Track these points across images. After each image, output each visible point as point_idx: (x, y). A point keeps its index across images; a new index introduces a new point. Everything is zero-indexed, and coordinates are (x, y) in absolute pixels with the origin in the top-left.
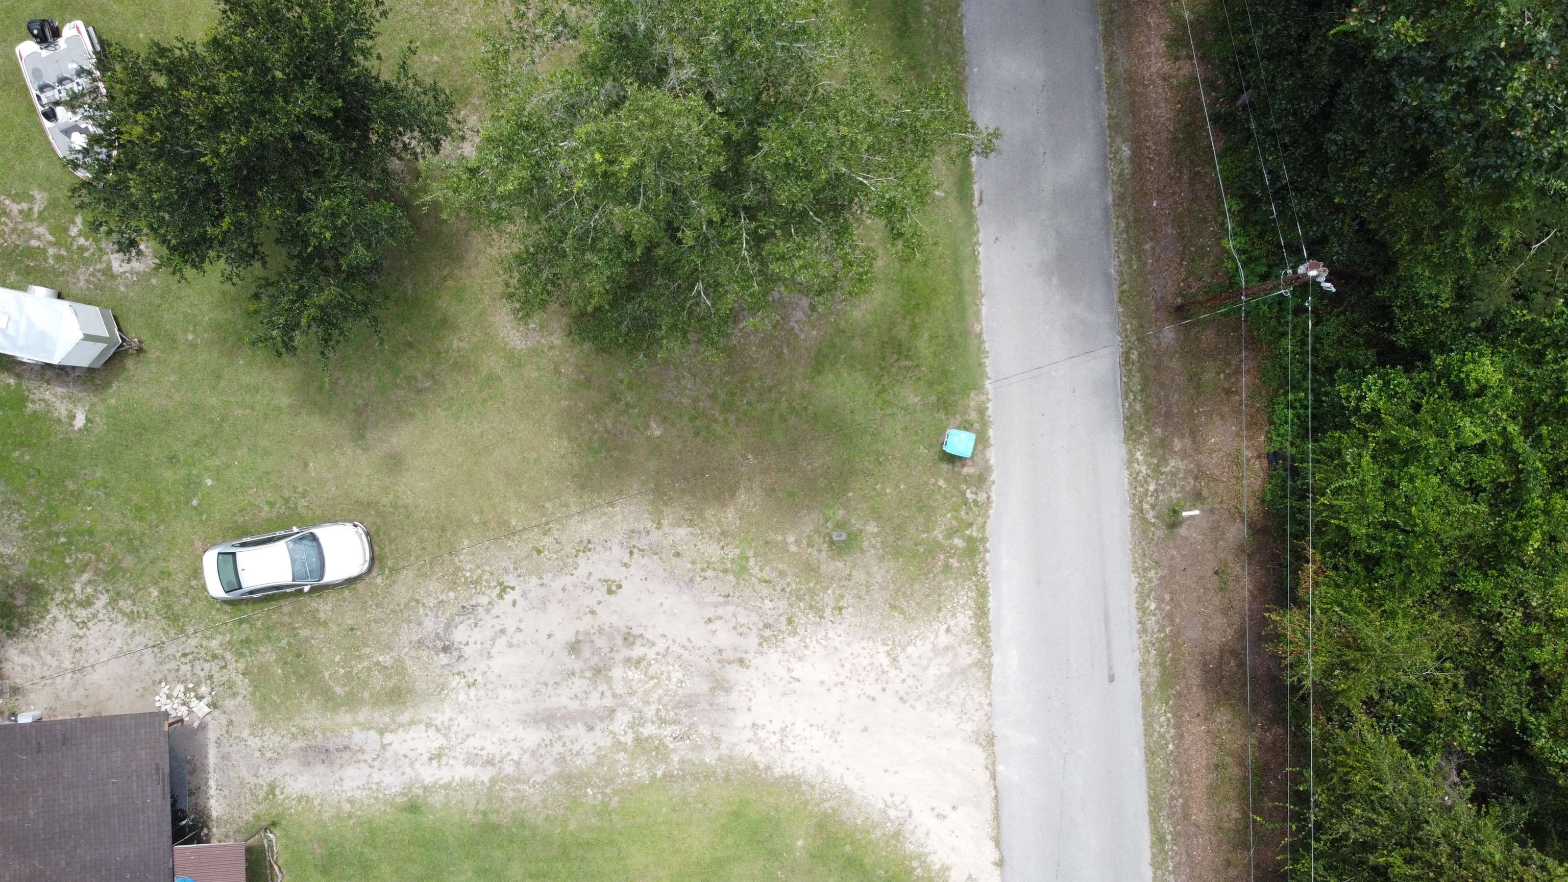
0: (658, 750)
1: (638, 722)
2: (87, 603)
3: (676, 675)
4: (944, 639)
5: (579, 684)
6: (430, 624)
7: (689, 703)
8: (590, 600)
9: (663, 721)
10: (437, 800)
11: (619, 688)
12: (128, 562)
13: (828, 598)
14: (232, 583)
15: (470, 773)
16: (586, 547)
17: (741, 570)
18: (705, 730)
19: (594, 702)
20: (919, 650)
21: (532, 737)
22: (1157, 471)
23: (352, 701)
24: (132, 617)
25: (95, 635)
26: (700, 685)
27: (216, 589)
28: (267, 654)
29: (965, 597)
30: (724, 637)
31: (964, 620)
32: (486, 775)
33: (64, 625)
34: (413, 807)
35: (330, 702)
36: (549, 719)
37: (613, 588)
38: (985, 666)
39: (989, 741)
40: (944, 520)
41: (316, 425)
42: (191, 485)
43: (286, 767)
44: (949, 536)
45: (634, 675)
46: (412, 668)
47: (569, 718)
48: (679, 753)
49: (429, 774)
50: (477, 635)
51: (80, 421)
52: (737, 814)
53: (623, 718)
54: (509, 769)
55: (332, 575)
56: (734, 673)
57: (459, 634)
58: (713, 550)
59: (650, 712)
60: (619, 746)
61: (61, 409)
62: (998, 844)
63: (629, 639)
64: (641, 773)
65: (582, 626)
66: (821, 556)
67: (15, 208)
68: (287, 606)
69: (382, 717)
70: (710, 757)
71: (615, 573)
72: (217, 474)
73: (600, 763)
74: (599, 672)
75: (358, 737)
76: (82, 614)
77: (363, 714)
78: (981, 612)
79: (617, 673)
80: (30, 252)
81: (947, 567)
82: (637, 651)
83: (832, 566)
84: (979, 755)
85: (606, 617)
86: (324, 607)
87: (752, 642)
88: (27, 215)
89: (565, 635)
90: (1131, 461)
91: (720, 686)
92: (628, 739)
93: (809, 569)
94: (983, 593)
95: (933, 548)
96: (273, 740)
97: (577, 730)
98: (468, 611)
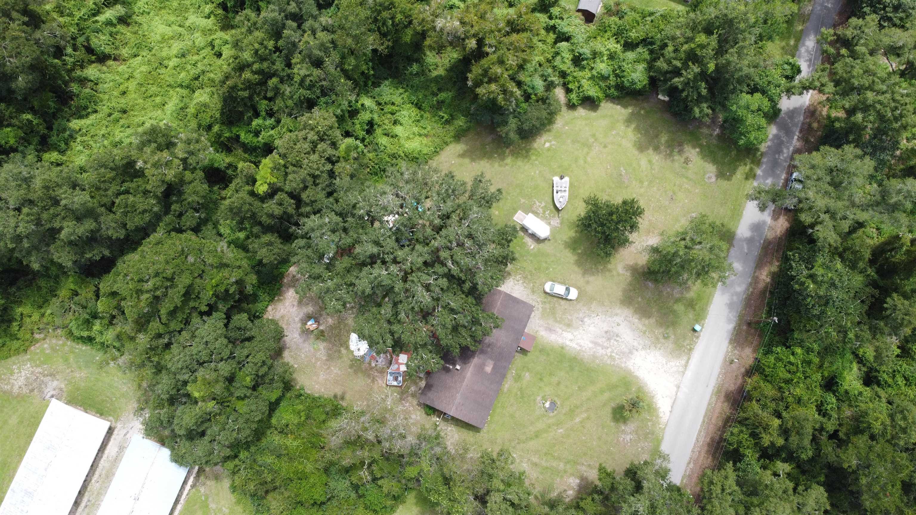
0: (613, 359)
1: (612, 352)
2: (518, 281)
3: (623, 347)
4: (678, 364)
5: (604, 340)
6: (581, 315)
7: (624, 353)
8: (613, 325)
9: (617, 354)
10: (567, 348)
11: (611, 344)
12: (529, 277)
13: (659, 346)
14: (552, 290)
15: (576, 346)
16: (617, 315)
18: (624, 360)
19: (605, 344)
20: (673, 364)
21: (591, 345)
22: (732, 351)
23: (560, 322)
24: (525, 287)
25: (517, 287)
26: (628, 351)
28: (548, 306)
29: (685, 358)
30: (636, 344)
31: (683, 362)
32: (579, 348)
33: (512, 283)
34: (562, 348)
35: (556, 321)
36: (596, 344)
37: (618, 325)
38: (684, 373)
39: (678, 387)
40: (687, 342)
41: (576, 269)
42: (547, 269)
43: (541, 329)
44: (687, 345)
45: (616, 343)
46: (574, 321)
47: (599, 345)
48: (618, 362)
49: (568, 343)
50: (589, 321)
51: (532, 247)
52: (624, 378)
53: (610, 350)
54: (584, 349)
55: (569, 297)
56: (635, 351)
57: (586, 320)
58: (640, 326)
59: (615, 351)
60: (607, 355)
61: (530, 244)
62: (672, 407)
63: (617, 336)
64: (609, 362)
65: (610, 329)
66: (661, 337)
67: (538, 204)
68: (558, 299)
69: (564, 328)
70: (623, 365)
71: (621, 323)
72: (553, 269)
73: (602, 356)
74: (609, 339)
75: (558, 329)
76: (516, 282)
77: (561, 326)
78: (687, 362)
79: (612, 341)
81: (684, 351)
82: (618, 339)
83: (663, 341)
84: (675, 389)
85: (615, 330)
86: (563, 302)
87: (641, 347)
88: (540, 206)
89: (606, 329)
90: (728, 347)
91: (631, 352)
92: (609, 354)
93: (657, 339)
94: (689, 359)
95: (684, 346)
96: (541, 322)
97: (599, 348)
98: (589, 316)
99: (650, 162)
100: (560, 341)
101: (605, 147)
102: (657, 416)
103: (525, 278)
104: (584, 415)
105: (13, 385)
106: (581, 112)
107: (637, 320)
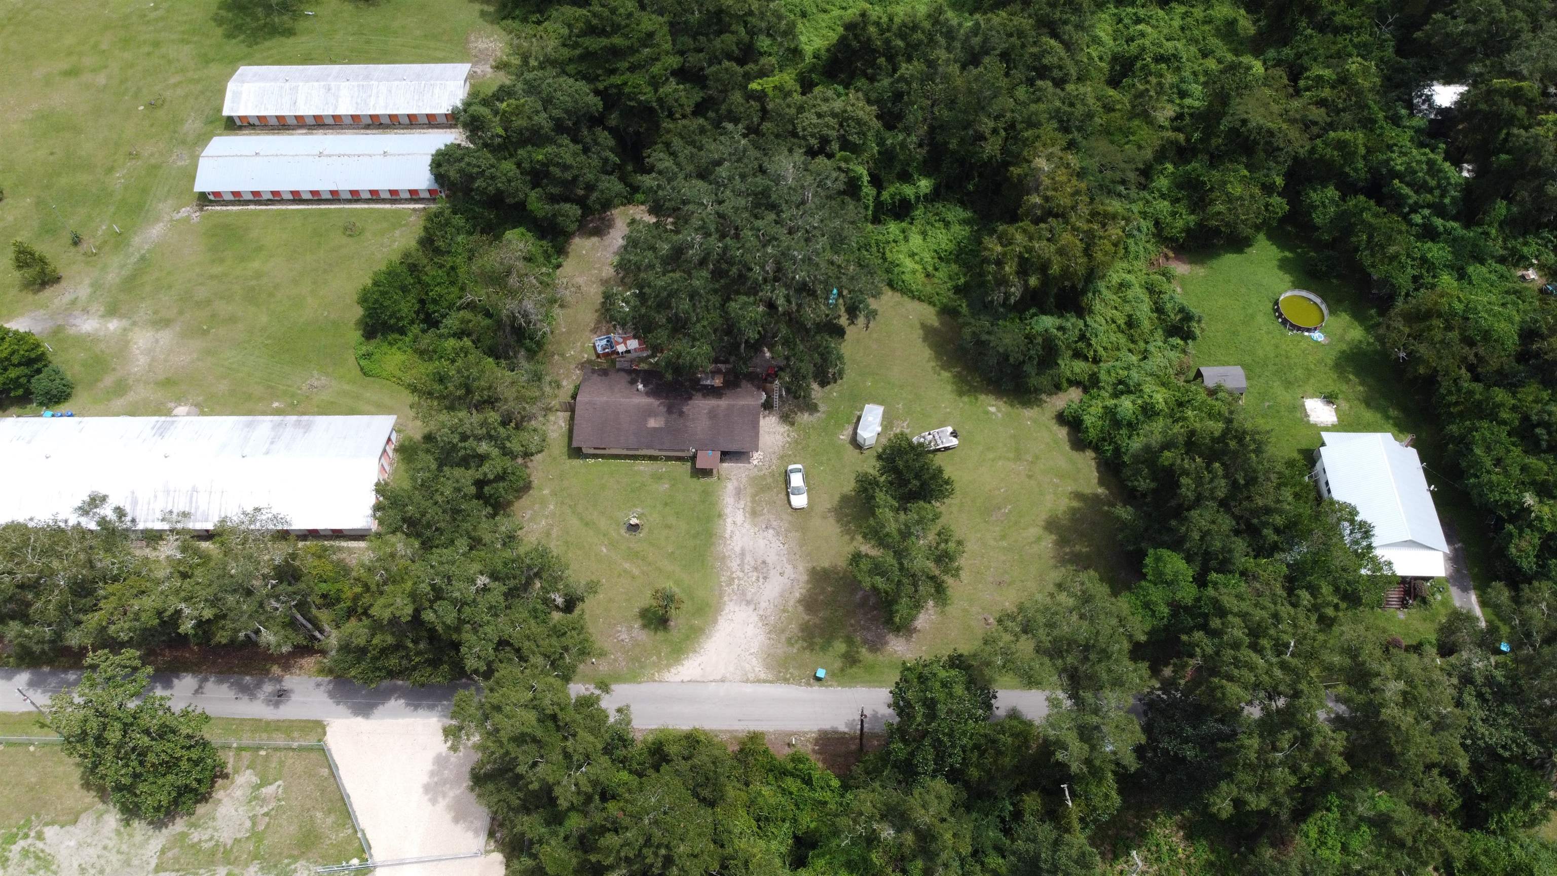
0: (730, 584)
1: (739, 579)
2: (788, 436)
3: (753, 591)
4: (757, 669)
5: (752, 563)
6: (775, 523)
7: (744, 593)
8: (778, 568)
9: (739, 586)
10: (721, 522)
11: (750, 574)
12: (800, 447)
13: (773, 636)
14: (792, 471)
15: (728, 532)
16: (795, 567)
17: (784, 611)
18: (735, 598)
19: (746, 567)
20: (754, 661)
21: (738, 549)
22: (808, 741)
23: (753, 501)
24: (783, 447)
25: (779, 437)
26: (749, 597)
27: (791, 467)
28: (769, 480)
29: (770, 677)
30: (763, 605)
31: (763, 676)
32: (727, 536)
33: (782, 430)
34: (720, 516)
35: (754, 496)
36: (743, 554)
37: (781, 574)
38: (747, 681)
39: (723, 681)
40: (796, 673)
41: (837, 497)
42: (821, 464)
43: (736, 483)
44: (791, 673)
45: (754, 579)
46: (762, 518)
47: (742, 560)
48: (729, 590)
49: (729, 521)
50: (770, 536)
51: (841, 437)
52: (707, 604)
53: (741, 575)
54: (728, 542)
55: (792, 497)
56: (752, 607)
57: (771, 531)
58: (792, 603)
59: (742, 582)
60: (732, 573)
61: (845, 433)
62: (690, 681)
63: (765, 578)
64: (723, 579)
65: (771, 566)
66: (787, 634)
67: (905, 425)
68: (783, 486)
69: (748, 509)
70: (726, 598)
71: (786, 576)
72: (824, 469)
73: (728, 567)
74: (756, 569)
75: (742, 502)
77: (749, 504)
78: (765, 681)
79: (755, 574)
80: (892, 428)
81: (780, 672)
82: (761, 580)
83: (783, 638)
84: (719, 677)
85: (772, 572)
86: (783, 496)
87: (761, 613)
88: (902, 427)
89: (768, 560)
90: (812, 732)
91: (748, 603)
92: (734, 576)
93: (783, 631)
94: (771, 682)
95: (787, 669)
96: (744, 480)
97: (738, 562)
98: (778, 534)
99: (1039, 539)
100: (728, 511)
101: (1030, 477)
102: (668, 666)
103: (796, 442)
104: (636, 572)
105: (476, 42)
106: (1062, 433)
107: (798, 595)
